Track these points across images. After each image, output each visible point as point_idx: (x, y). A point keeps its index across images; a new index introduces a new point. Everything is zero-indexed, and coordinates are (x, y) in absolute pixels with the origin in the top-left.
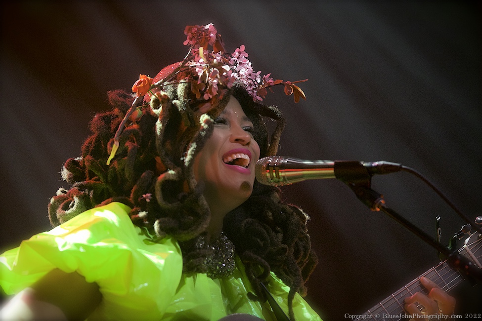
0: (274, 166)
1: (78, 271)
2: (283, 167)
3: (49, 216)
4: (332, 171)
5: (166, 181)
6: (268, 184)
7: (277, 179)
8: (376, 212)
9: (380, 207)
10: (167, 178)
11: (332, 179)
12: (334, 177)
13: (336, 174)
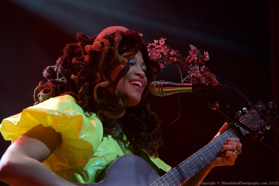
0: (160, 86)
1: (51, 127)
2: (165, 86)
3: (34, 95)
4: (191, 88)
5: (100, 87)
6: (157, 95)
7: (161, 93)
8: (214, 110)
9: (216, 107)
10: (101, 86)
11: (191, 92)
12: (192, 91)
13: (193, 89)
